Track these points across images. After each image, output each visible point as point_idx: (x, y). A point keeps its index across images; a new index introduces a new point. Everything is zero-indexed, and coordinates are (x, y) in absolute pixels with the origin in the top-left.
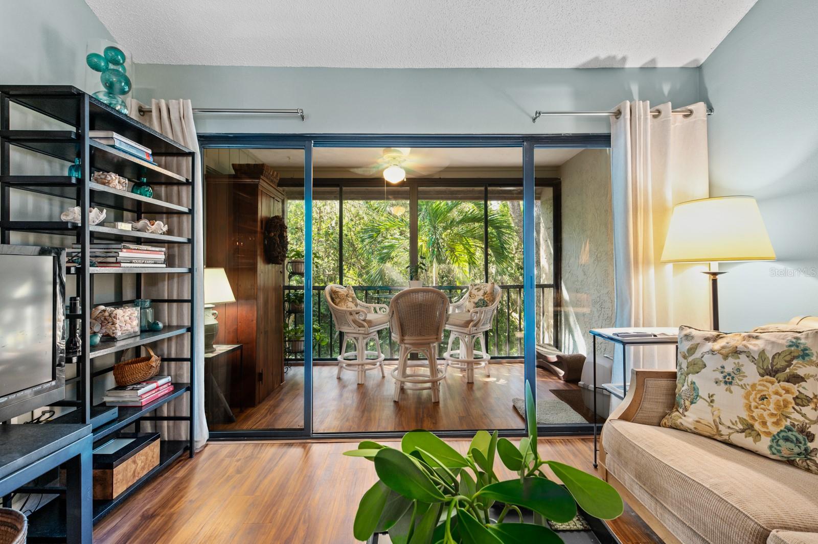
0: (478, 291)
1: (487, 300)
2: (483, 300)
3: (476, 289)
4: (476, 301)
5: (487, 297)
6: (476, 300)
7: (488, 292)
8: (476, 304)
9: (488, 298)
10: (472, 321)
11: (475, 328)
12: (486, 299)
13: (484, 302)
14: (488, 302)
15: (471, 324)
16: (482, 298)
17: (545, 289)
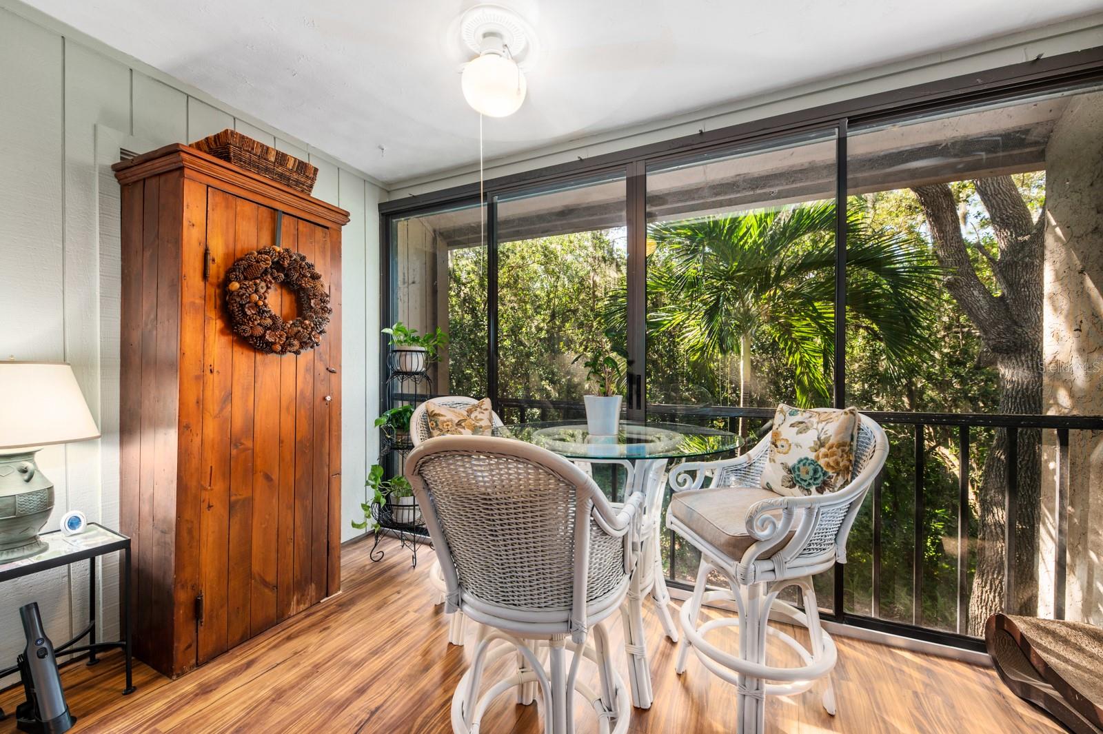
0: (800, 432)
1: (828, 465)
2: (814, 462)
3: (792, 425)
4: (790, 465)
5: (826, 456)
6: (792, 461)
7: (831, 441)
8: (790, 471)
9: (831, 460)
10: (750, 540)
11: (768, 565)
12: (822, 462)
13: (815, 471)
14: (831, 473)
15: (752, 551)
16: (812, 456)
17: (1071, 431)
